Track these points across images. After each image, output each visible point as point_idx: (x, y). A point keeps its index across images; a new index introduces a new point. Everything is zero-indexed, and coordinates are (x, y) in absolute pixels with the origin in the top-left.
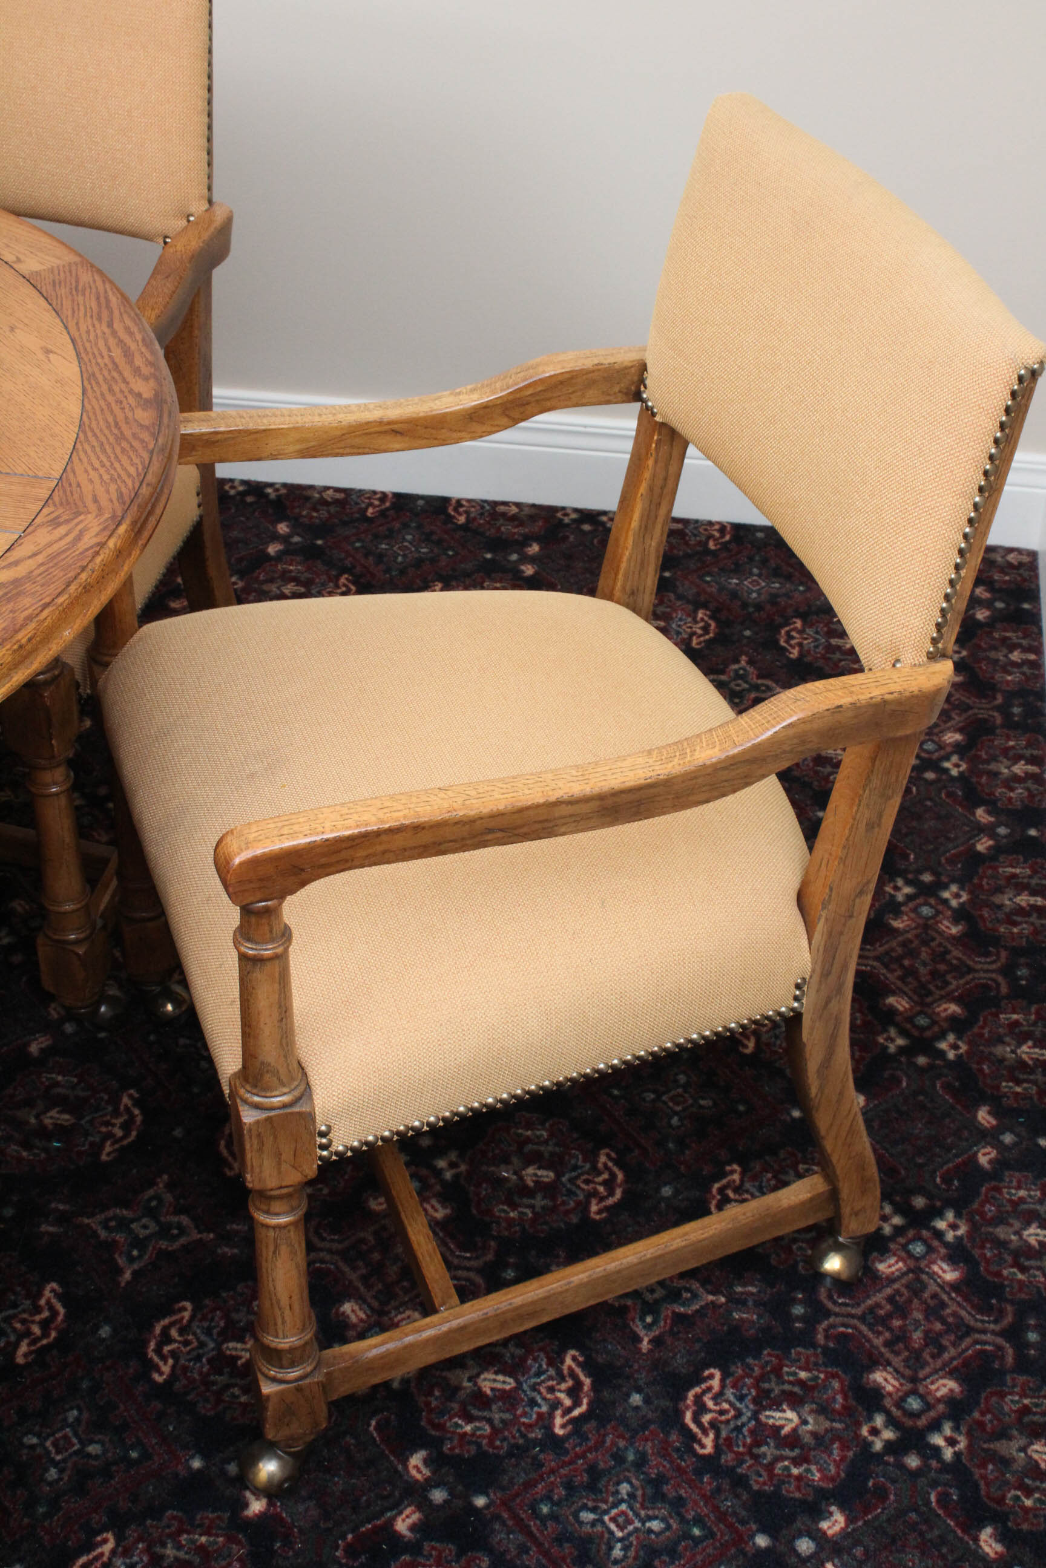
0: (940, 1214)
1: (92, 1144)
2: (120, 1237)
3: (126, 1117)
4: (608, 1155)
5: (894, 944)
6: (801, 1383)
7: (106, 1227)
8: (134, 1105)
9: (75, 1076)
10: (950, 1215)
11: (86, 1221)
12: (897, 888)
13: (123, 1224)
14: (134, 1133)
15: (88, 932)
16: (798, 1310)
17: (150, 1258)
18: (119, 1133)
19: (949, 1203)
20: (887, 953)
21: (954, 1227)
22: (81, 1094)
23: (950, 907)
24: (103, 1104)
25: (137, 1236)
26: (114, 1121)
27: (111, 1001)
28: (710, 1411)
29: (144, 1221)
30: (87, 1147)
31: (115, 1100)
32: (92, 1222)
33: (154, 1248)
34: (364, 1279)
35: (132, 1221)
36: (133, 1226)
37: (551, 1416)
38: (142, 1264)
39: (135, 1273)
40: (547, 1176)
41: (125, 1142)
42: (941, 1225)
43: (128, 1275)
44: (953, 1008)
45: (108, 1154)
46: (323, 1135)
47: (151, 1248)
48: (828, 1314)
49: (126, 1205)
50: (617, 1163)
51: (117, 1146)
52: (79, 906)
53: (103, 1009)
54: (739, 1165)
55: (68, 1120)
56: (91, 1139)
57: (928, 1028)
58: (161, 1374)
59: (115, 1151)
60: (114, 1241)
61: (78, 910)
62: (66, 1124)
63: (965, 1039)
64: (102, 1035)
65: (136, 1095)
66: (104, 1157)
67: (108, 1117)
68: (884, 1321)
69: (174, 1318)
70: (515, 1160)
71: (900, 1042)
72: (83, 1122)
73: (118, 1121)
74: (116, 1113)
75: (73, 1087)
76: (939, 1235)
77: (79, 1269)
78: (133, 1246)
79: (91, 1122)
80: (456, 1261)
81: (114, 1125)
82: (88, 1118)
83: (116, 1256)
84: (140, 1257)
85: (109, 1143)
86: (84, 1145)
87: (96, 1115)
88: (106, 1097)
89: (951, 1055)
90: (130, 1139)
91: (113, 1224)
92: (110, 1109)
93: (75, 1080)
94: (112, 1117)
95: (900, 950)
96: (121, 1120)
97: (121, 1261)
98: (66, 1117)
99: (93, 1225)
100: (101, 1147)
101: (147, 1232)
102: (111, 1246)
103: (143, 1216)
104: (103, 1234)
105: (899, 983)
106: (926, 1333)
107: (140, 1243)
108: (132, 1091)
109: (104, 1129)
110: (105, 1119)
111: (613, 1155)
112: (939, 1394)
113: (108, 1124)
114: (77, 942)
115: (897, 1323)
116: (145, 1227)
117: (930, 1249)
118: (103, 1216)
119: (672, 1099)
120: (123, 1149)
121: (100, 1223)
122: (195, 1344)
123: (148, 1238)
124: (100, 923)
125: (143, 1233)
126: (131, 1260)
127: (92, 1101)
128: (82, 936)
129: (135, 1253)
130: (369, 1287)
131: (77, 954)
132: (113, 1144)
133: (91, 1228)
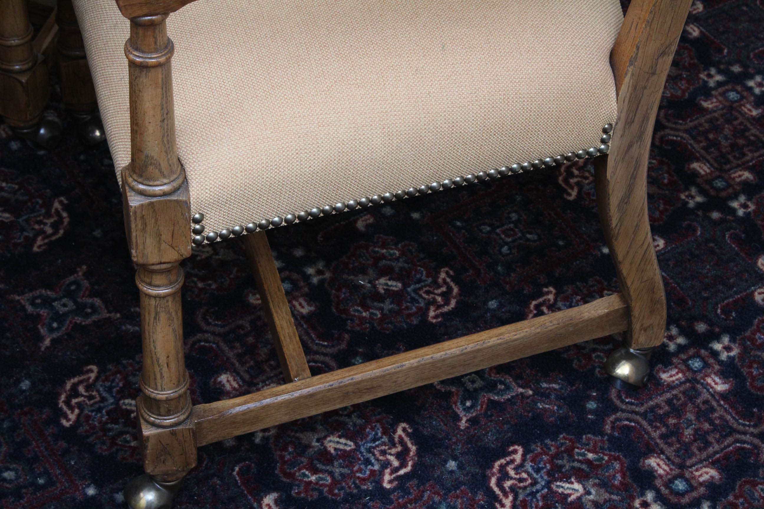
0: (718, 339)
1: (26, 238)
2: (43, 312)
3: (56, 218)
4: (447, 273)
5: (702, 120)
6: (589, 462)
7: (33, 304)
8: (63, 210)
9: (16, 184)
10: (726, 340)
11: (17, 298)
12: (710, 76)
13: (47, 302)
14: (61, 232)
15: (30, 64)
16: (592, 405)
17: (67, 329)
18: (49, 230)
19: (726, 330)
20: (695, 127)
21: (728, 349)
22: (21, 198)
23: (753, 94)
24: (38, 206)
25: (57, 312)
26: (45, 221)
27: (49, 125)
28: (512, 478)
29: (65, 300)
30: (22, 240)
31: (48, 205)
32: (23, 299)
33: (71, 322)
34: (239, 357)
35: (55, 300)
36: (55, 304)
37: (381, 473)
38: (60, 334)
39: (53, 341)
40: (396, 286)
41: (54, 238)
42: (718, 346)
43: (47, 342)
44: (747, 175)
45: (39, 247)
46: (197, 221)
47: (68, 322)
48: (616, 409)
49: (50, 287)
50: (453, 279)
51: (46, 241)
52: (22, 41)
53: (42, 131)
54: (555, 288)
55: (8, 218)
56: (26, 234)
57: (724, 189)
58: (68, 420)
59: (45, 244)
60: (39, 316)
61: (22, 45)
62: (6, 221)
63: (754, 200)
64: (41, 153)
65: (66, 202)
66: (35, 249)
67: (41, 218)
68: (662, 419)
69: (82, 378)
70: (371, 271)
71: (699, 199)
72: (20, 220)
73: (49, 221)
74: (48, 215)
75: (15, 192)
76: (715, 354)
77: (8, 335)
78: (53, 320)
79: (27, 221)
80: (315, 348)
81: (45, 224)
82: (24, 217)
83: (39, 326)
84: (58, 329)
85: (40, 238)
86: (20, 238)
87: (32, 215)
88: (40, 202)
89: (741, 212)
90: (57, 236)
91: (38, 301)
92: (43, 211)
93: (17, 187)
94: (44, 218)
95: (707, 126)
96: (52, 220)
97: (43, 331)
98: (7, 215)
99: (22, 301)
100: (34, 240)
101: (66, 309)
102: (36, 318)
103: (64, 297)
104: (30, 309)
105: (703, 152)
106: (696, 430)
107: (60, 318)
108: (62, 198)
109: (37, 227)
110: (38, 219)
111: (451, 273)
112: (701, 479)
113: (40, 223)
114: (21, 72)
115: (672, 421)
116: (65, 305)
117: (706, 365)
118: (31, 295)
119: (503, 232)
120: (51, 243)
121: (28, 300)
122: (98, 399)
123: (65, 314)
124: (41, 58)
125: (62, 310)
126: (51, 330)
127: (29, 204)
128: (25, 67)
129: (55, 325)
130: (242, 364)
131: (21, 83)
132: (43, 239)
133: (20, 303)
